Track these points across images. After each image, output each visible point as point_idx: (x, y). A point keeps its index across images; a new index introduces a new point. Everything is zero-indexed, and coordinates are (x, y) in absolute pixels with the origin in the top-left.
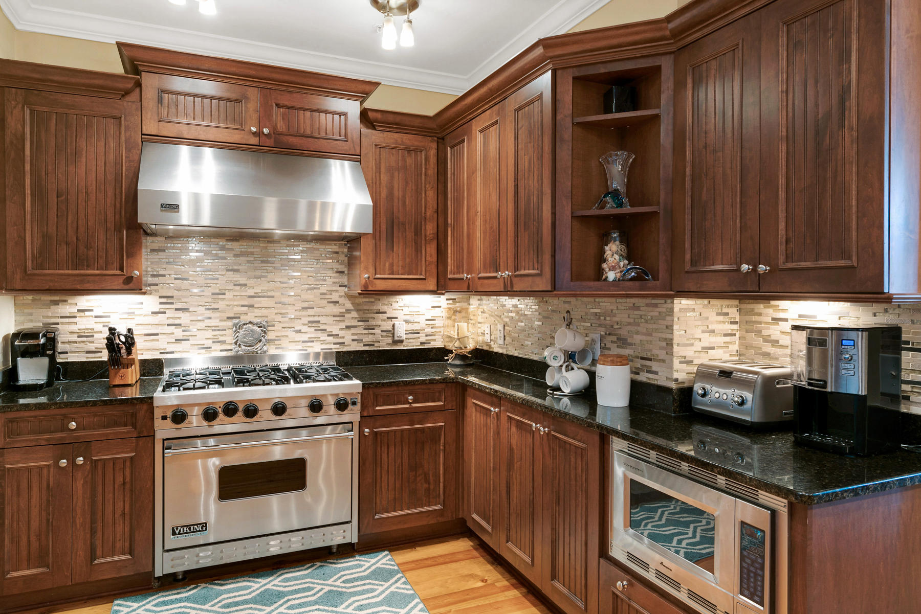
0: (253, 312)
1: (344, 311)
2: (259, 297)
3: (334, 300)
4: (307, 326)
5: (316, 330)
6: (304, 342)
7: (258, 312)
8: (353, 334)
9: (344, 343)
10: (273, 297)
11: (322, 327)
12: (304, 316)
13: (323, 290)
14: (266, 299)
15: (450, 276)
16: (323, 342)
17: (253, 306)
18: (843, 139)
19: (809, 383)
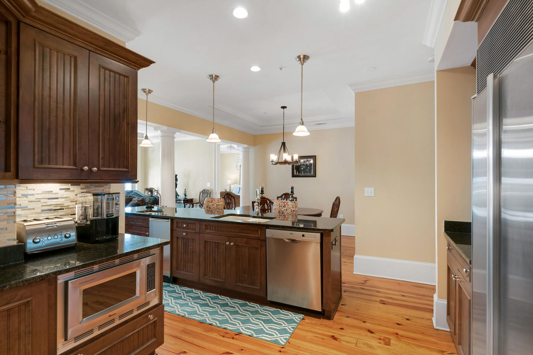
18: (124, 125)
19: (107, 216)
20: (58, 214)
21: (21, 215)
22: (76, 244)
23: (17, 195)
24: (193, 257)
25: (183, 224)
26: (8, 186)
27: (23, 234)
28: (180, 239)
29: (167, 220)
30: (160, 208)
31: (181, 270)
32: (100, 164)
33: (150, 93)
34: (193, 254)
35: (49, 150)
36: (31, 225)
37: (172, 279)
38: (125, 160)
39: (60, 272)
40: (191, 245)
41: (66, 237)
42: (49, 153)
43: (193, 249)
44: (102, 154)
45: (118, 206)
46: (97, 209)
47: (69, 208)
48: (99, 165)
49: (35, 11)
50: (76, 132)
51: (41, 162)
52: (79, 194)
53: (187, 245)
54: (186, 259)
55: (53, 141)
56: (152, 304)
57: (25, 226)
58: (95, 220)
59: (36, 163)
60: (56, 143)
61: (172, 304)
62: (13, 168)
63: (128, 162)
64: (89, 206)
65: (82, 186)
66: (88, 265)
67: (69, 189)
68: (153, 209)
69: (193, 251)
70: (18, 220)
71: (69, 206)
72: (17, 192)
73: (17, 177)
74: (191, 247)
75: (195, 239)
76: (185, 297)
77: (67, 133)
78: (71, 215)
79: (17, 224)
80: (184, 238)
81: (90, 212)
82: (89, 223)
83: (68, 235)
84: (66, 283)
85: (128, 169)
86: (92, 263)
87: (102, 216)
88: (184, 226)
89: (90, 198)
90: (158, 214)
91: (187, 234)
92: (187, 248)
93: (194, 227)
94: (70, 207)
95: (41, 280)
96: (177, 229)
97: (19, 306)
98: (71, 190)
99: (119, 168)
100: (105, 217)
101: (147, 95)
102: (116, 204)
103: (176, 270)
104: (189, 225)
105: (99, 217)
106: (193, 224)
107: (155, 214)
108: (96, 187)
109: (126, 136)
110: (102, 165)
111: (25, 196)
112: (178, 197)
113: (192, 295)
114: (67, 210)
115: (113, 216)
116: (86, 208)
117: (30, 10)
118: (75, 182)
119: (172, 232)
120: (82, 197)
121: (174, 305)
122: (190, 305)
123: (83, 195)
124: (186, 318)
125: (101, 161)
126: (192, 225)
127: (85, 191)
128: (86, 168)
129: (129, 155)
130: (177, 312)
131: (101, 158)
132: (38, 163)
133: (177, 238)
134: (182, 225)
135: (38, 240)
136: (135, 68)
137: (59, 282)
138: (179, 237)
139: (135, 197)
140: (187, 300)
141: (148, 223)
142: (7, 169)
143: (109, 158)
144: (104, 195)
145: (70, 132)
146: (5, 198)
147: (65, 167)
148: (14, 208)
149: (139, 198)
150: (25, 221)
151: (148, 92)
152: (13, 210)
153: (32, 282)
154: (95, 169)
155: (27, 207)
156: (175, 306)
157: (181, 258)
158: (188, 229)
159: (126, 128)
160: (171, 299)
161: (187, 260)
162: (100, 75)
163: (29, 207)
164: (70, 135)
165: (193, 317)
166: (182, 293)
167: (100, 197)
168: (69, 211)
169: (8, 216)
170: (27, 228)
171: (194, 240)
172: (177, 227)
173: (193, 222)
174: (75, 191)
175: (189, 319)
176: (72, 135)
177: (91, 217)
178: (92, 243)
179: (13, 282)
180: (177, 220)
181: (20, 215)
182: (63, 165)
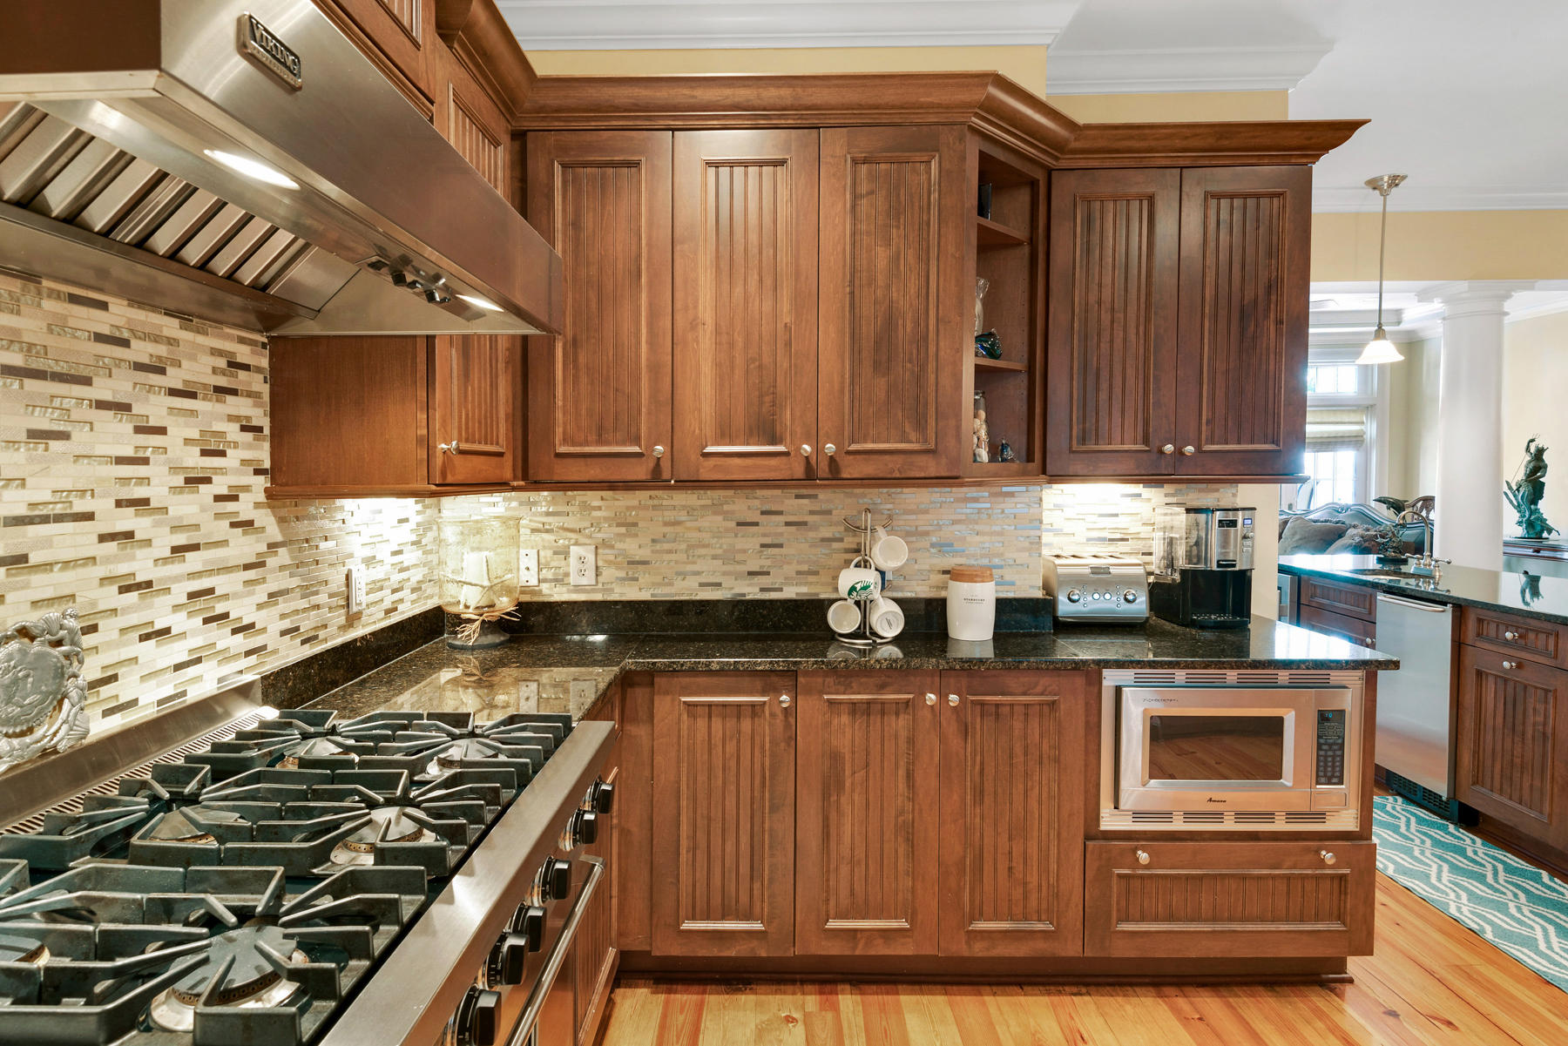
0: (26, 586)
1: (264, 548)
2: (45, 519)
3: (243, 517)
4: (183, 615)
5: (206, 621)
6: (178, 667)
7: (43, 585)
8: (283, 616)
9: (264, 647)
10: (89, 517)
11: (220, 608)
12: (177, 579)
13: (220, 486)
14: (69, 527)
15: (562, 449)
16: (226, 657)
17: (23, 558)
18: (1268, 329)
19: (1219, 565)
20: (1117, 550)
21: (1052, 544)
22: (1147, 618)
23: (1045, 505)
24: (1544, 755)
25: (1502, 627)
26: (1031, 488)
27: (1054, 583)
28: (1491, 680)
29: (1440, 608)
30: (1425, 565)
31: (1492, 785)
32: (1204, 437)
33: (1397, 185)
34: (1544, 746)
35: (1097, 414)
36: (1066, 566)
37: (1455, 808)
38: (1270, 422)
39: (1107, 664)
40: (1534, 709)
41: (1126, 600)
42: (1097, 421)
43: (1545, 724)
44: (1207, 412)
45: (1248, 542)
46: (1197, 544)
47: (1139, 538)
48: (1199, 439)
49: (1076, 140)
50: (1149, 368)
51: (1083, 440)
52: (1159, 506)
53: (1520, 709)
54: (1512, 755)
55: (1103, 396)
56: (1332, 825)
57: (1055, 566)
58: (1195, 572)
59: (1074, 442)
60: (1110, 398)
61: (1439, 879)
62: (1038, 455)
63: (1279, 427)
64: (1177, 536)
65: (1169, 488)
66: (1161, 665)
67: (1140, 495)
68: (1404, 569)
69: (1544, 734)
70: (1046, 552)
71: (1139, 533)
72: (1044, 499)
73: (1044, 472)
74: (1534, 715)
75: (1556, 690)
76: (1497, 882)
77: (1130, 372)
78: (1143, 554)
79: (1044, 559)
80: (1506, 681)
81: (1181, 551)
82: (1177, 577)
83: (1130, 597)
84: (1118, 690)
85: (1278, 445)
86: (1170, 662)
87: (1206, 564)
88: (1509, 635)
89: (1181, 519)
90: (1417, 585)
91: (1520, 666)
92: (1519, 717)
93: (1551, 647)
94: (1141, 536)
95: (1073, 669)
96: (1478, 644)
97: (1041, 704)
98: (1143, 496)
99: (1252, 442)
100: (1215, 568)
101: (1384, 194)
102: (1245, 537)
103: (1474, 784)
104: (1531, 636)
105: (1201, 566)
106: (1548, 634)
107: (1407, 584)
108: (1200, 491)
109: (1272, 356)
110: (1207, 439)
111: (1058, 507)
112: (1545, 535)
113: (1530, 885)
114: (1135, 541)
115: (1234, 566)
116: (1171, 542)
117: (1067, 141)
118: (1152, 478)
119: (1459, 651)
120: (1166, 514)
121: (1446, 886)
122: (1513, 911)
123: (1169, 511)
124: (1486, 941)
125: (1204, 428)
126: (1542, 637)
127: (1174, 500)
128: (1169, 448)
129: (1279, 407)
130: (1453, 911)
131: (1204, 420)
132: (1078, 444)
133: (1479, 674)
134: (1500, 631)
135: (1076, 597)
136: (1305, 160)
137: (1105, 683)
138: (1487, 674)
139: (1355, 527)
140: (1504, 894)
141: (1372, 609)
142: (1030, 459)
143: (1226, 420)
144: (1213, 511)
145: (1137, 369)
146: (1026, 510)
147: (1126, 447)
148: (1039, 529)
149: (1368, 530)
150: (1057, 556)
151: (1390, 186)
152: (1037, 533)
153: (1059, 669)
154: (1190, 449)
155: (1061, 530)
156: (1448, 890)
157: (1494, 749)
158: (1525, 648)
159: (1272, 335)
160: (1440, 866)
161: (1517, 761)
162: (1206, 216)
163: (1065, 531)
164: (1137, 378)
165: (1512, 950)
166: (1489, 867)
167: (1202, 517)
168: (1140, 546)
169: (1031, 543)
170: (1060, 570)
171: (1550, 695)
172: (1479, 635)
173: (1549, 626)
174: (1153, 501)
175: (1494, 948)
176: (1141, 377)
177: (1181, 563)
178: (1182, 625)
179: (1032, 659)
180: (1479, 611)
181: (1049, 545)
182: (1122, 443)
